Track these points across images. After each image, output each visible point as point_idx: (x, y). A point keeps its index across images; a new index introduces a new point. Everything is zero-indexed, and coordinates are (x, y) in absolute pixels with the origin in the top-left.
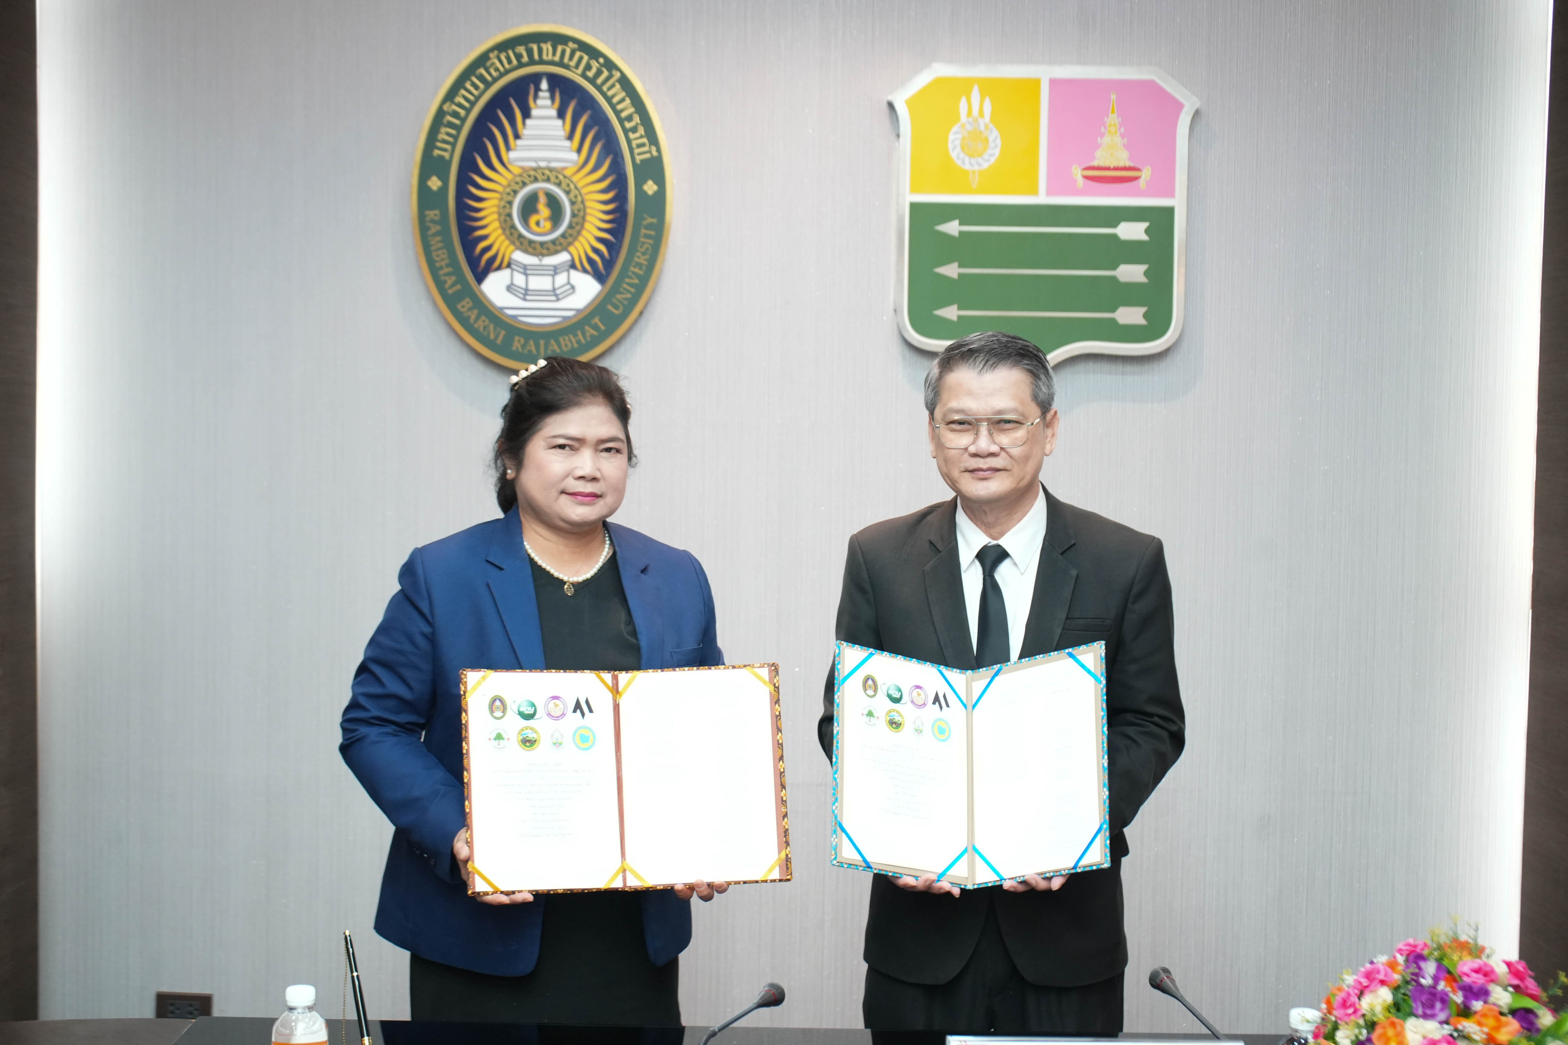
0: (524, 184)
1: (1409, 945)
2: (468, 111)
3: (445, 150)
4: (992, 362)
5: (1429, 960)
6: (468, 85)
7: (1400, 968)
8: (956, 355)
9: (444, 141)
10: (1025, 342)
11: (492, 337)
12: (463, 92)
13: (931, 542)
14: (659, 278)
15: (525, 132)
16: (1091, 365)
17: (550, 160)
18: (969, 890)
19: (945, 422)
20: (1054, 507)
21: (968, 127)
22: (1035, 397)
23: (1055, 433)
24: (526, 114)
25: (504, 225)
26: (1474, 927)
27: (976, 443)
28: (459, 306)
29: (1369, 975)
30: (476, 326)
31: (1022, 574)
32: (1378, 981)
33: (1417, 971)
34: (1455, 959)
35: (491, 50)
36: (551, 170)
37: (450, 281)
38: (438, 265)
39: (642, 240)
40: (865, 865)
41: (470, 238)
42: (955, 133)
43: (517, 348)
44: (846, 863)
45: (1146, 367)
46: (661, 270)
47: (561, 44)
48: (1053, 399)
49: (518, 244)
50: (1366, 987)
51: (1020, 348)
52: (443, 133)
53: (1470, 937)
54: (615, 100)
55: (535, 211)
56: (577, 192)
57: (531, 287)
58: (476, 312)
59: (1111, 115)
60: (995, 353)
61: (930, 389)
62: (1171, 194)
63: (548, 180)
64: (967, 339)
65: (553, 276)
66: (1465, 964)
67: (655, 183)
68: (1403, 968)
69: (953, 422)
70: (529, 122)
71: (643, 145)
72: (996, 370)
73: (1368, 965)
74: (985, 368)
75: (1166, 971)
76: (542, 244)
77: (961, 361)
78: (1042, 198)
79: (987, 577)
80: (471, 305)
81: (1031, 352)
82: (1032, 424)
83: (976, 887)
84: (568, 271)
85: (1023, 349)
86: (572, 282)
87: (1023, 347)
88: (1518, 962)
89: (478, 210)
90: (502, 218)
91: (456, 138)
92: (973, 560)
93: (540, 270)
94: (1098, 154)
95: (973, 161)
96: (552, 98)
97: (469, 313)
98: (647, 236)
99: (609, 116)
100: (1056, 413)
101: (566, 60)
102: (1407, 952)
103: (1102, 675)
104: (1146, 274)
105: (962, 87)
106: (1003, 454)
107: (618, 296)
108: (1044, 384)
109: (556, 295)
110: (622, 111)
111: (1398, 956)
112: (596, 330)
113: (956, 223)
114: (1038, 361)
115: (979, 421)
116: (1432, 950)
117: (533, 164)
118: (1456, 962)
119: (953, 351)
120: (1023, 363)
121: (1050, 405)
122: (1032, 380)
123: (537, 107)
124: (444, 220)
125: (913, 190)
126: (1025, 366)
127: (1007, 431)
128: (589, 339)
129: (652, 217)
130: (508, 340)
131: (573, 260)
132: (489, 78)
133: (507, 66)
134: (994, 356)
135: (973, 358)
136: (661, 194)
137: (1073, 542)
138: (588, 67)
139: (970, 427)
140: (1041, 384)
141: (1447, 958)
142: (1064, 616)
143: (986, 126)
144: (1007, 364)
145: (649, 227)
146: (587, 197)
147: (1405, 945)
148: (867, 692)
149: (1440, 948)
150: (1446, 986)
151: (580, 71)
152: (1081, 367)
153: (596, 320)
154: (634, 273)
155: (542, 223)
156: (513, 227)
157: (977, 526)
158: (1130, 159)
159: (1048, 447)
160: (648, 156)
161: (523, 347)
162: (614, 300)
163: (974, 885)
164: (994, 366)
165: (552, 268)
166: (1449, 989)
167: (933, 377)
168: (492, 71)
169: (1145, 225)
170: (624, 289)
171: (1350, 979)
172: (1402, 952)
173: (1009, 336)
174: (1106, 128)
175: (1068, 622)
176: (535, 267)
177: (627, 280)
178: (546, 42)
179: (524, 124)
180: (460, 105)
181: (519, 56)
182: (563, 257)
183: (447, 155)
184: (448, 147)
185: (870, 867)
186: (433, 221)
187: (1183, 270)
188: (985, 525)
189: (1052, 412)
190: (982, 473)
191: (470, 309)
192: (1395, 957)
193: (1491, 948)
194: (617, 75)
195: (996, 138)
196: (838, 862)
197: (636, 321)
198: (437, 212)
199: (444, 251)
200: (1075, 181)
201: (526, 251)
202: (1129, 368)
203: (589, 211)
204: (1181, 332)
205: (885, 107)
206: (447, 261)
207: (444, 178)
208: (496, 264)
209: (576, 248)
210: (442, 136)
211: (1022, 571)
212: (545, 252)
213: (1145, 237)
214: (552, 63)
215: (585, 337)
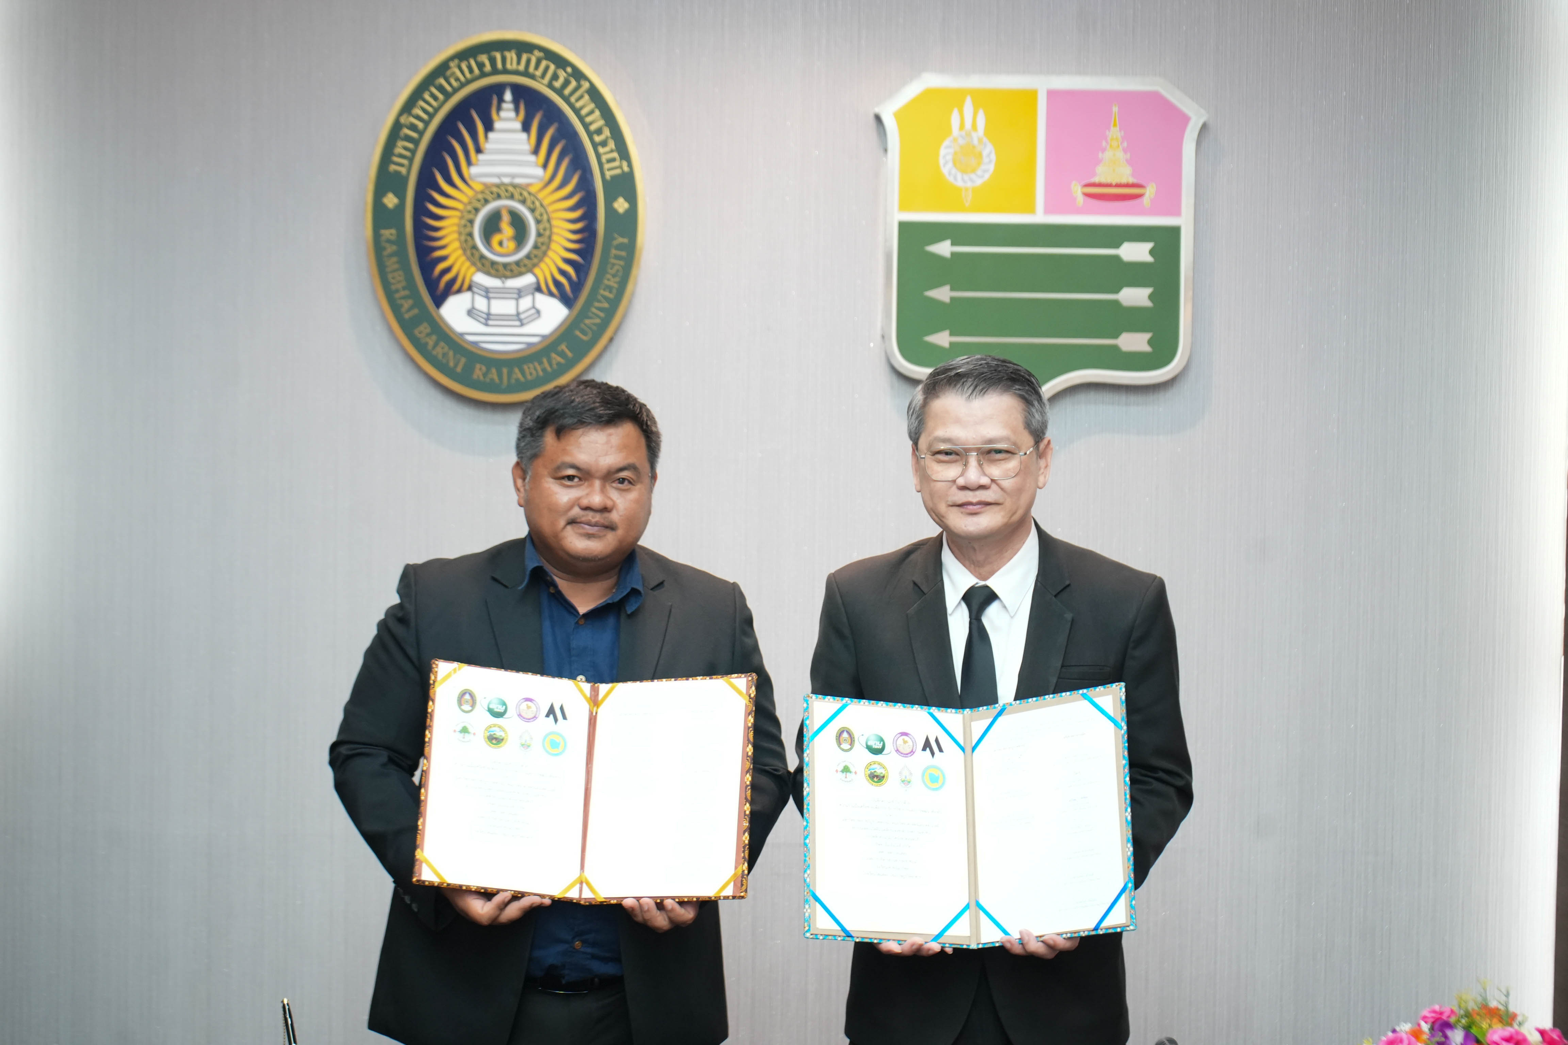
0: (486, 201)
1: (1434, 1012)
2: (427, 124)
3: (402, 165)
4: (981, 388)
5: (1456, 1029)
6: (427, 96)
7: (1425, 1037)
8: (942, 380)
9: (401, 156)
10: (1015, 366)
11: (451, 364)
12: (421, 103)
13: (915, 584)
14: (630, 302)
15: (487, 146)
16: (1092, 395)
17: (513, 176)
18: (973, 950)
19: (931, 452)
21: (961, 141)
22: (1028, 425)
23: (1049, 464)
24: (489, 127)
25: (465, 245)
26: (1505, 993)
27: (965, 475)
28: (416, 332)
30: (434, 353)
31: (1012, 617)
33: (1443, 1039)
34: (1484, 1026)
35: (452, 58)
36: (515, 186)
37: (407, 304)
38: (393, 288)
39: (613, 261)
40: (845, 935)
41: (428, 259)
42: (947, 147)
43: (478, 376)
44: (822, 935)
45: (1151, 398)
46: (633, 294)
47: (526, 52)
48: (1046, 427)
49: (479, 265)
51: (1011, 372)
52: (400, 147)
53: (1500, 1003)
54: (583, 112)
55: (498, 230)
56: (542, 210)
57: (494, 311)
58: (434, 337)
59: (1112, 128)
60: (984, 378)
61: (914, 416)
62: (1177, 213)
63: (512, 197)
64: (953, 363)
65: (517, 299)
66: (1495, 1032)
67: (626, 200)
68: (1428, 1037)
69: (940, 452)
70: (491, 135)
71: (613, 160)
72: (986, 396)
73: (1390, 1034)
74: (974, 394)
76: (505, 266)
77: (948, 386)
78: (1039, 217)
79: (974, 621)
80: (428, 330)
81: (1023, 377)
82: (1025, 454)
83: (980, 946)
84: (533, 294)
85: (1015, 374)
86: (538, 306)
87: (1014, 371)
88: (1552, 1030)
89: (437, 229)
90: (463, 238)
91: (413, 152)
92: (960, 603)
93: (503, 293)
94: (1100, 169)
95: (966, 177)
96: (517, 110)
97: (428, 340)
98: (617, 257)
99: (577, 130)
100: (1049, 442)
101: (531, 69)
102: (1432, 1020)
104: (1151, 297)
105: (955, 98)
106: (994, 486)
107: (587, 321)
108: (1037, 411)
109: (520, 320)
110: (591, 123)
111: (1423, 1024)
112: (562, 358)
113: (948, 243)
114: (1031, 387)
115: (967, 450)
116: (1459, 1018)
117: (496, 180)
118: (1485, 1030)
119: (939, 376)
120: (1014, 388)
121: (1044, 434)
122: (1024, 407)
123: (500, 119)
124: (401, 240)
125: (902, 208)
126: (1016, 391)
127: (999, 462)
128: (555, 366)
129: (623, 237)
130: (469, 369)
131: (538, 283)
132: (449, 88)
133: (468, 75)
134: (983, 381)
135: (961, 383)
136: (632, 213)
137: (1067, 583)
138: (555, 77)
139: (958, 457)
140: (1034, 410)
141: (1476, 1026)
142: (1059, 664)
143: (980, 140)
144: (998, 389)
145: (620, 247)
146: (554, 216)
147: (1430, 1012)
148: (842, 746)
149: (1468, 1015)
151: (546, 80)
152: (1082, 397)
153: (563, 347)
154: (604, 297)
155: (505, 243)
156: (475, 247)
157: (964, 566)
158: (1133, 175)
159: (1041, 479)
160: (618, 171)
161: (485, 375)
162: (582, 326)
163: (978, 944)
164: (984, 392)
165: (516, 291)
167: (917, 404)
168: (452, 81)
169: (1149, 246)
170: (593, 313)
172: (1426, 1020)
173: (998, 360)
174: (1107, 142)
175: (1063, 670)
176: (498, 290)
177: (597, 304)
178: (509, 50)
179: (486, 137)
180: (418, 118)
181: (481, 66)
182: (528, 279)
183: (403, 171)
184: (405, 162)
185: (851, 936)
186: (389, 241)
187: (1190, 293)
188: (974, 563)
189: (1045, 442)
190: (971, 507)
191: (428, 335)
192: (1419, 1025)
193: (1523, 1015)
194: (586, 85)
195: (990, 153)
196: (812, 934)
197: (606, 348)
198: (393, 231)
199: (401, 273)
200: (1074, 199)
201: (488, 273)
202: (1133, 398)
203: (555, 230)
204: (1188, 360)
205: (872, 120)
206: (404, 284)
207: (401, 195)
208: (456, 286)
209: (542, 270)
210: (399, 150)
211: (1012, 615)
212: (508, 273)
213: (1149, 259)
214: (516, 73)
215: (551, 365)
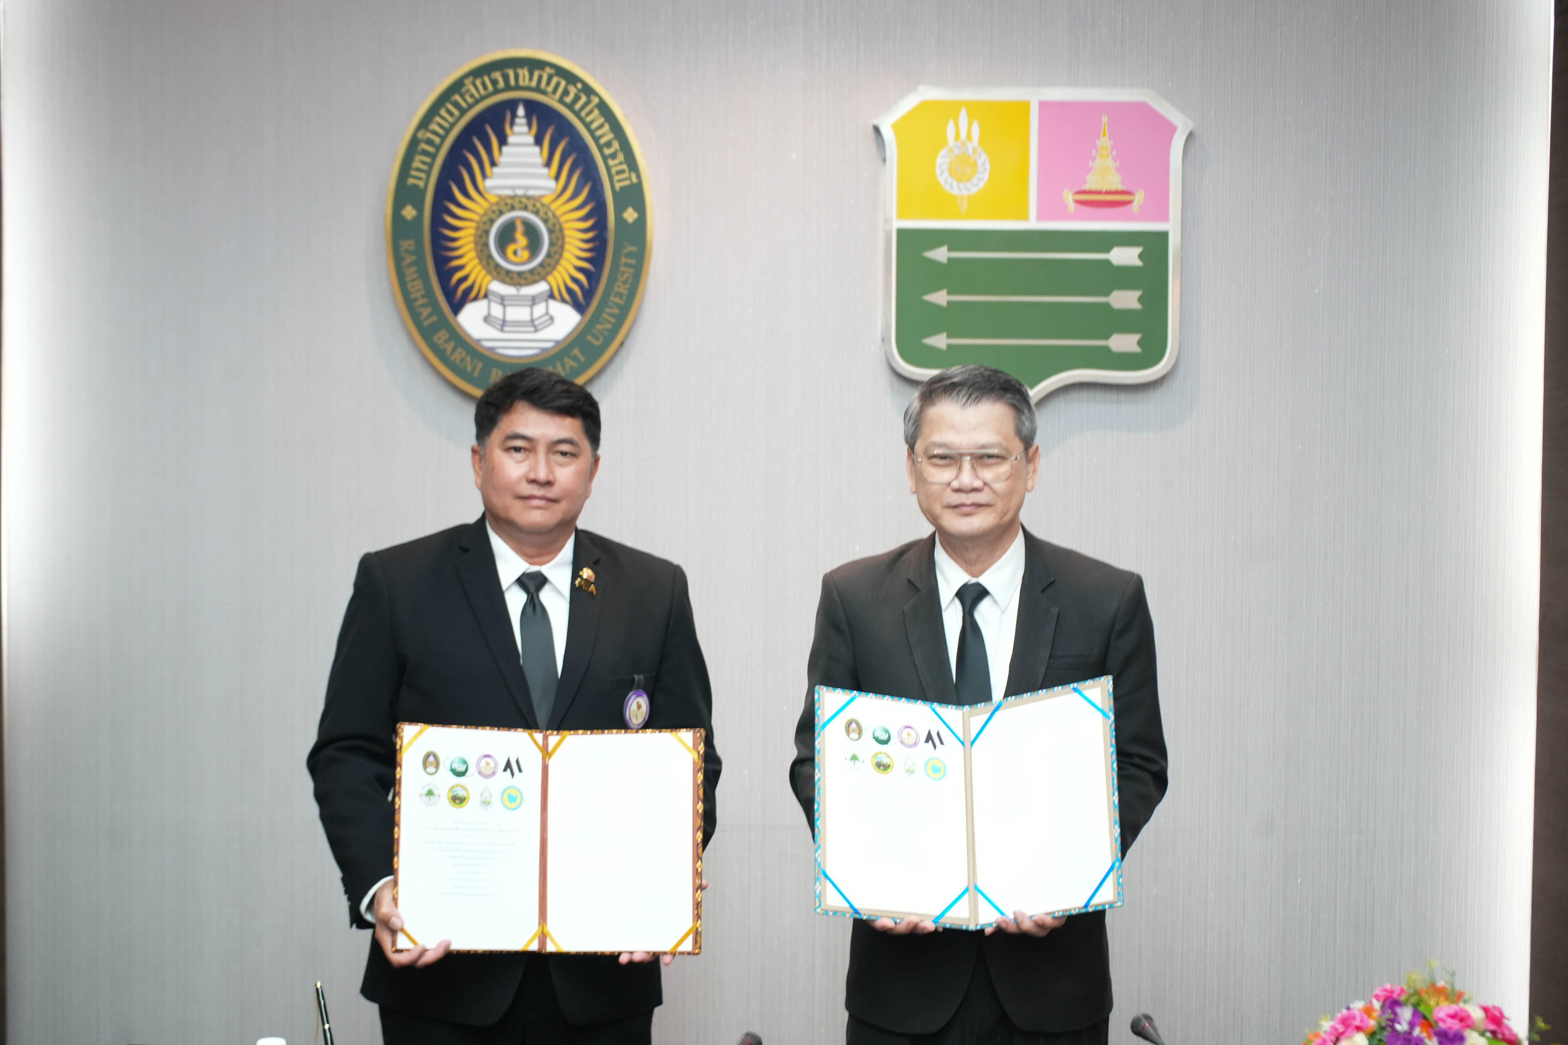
0: (501, 213)
1: (1385, 990)
2: (443, 138)
3: (419, 178)
4: (975, 396)
5: (1406, 1006)
6: (443, 112)
7: (1376, 1014)
8: (938, 388)
9: (419, 170)
10: (1007, 376)
11: (469, 369)
12: (438, 119)
13: (910, 582)
14: (640, 308)
15: (501, 160)
16: (1085, 394)
17: (527, 188)
18: (972, 931)
19: (926, 456)
20: (1033, 545)
21: (957, 151)
22: (1018, 432)
23: (1037, 469)
24: (503, 141)
25: (480, 255)
26: (1451, 973)
27: (959, 478)
28: (435, 338)
29: (1345, 1022)
30: (453, 358)
31: (1003, 612)
32: (1353, 1027)
33: (1392, 1016)
34: (1432, 1004)
35: (467, 76)
36: (529, 198)
37: (426, 312)
38: (413, 296)
39: (622, 269)
40: (849, 910)
41: (446, 268)
42: (943, 157)
43: (494, 380)
45: (1141, 396)
46: (642, 300)
47: (538, 69)
49: (494, 273)
50: (1343, 1033)
51: (1002, 383)
52: (418, 162)
53: (1447, 982)
54: (594, 126)
55: (513, 240)
56: (555, 221)
57: (508, 318)
58: (452, 344)
59: (1102, 138)
60: (978, 388)
61: (911, 422)
62: (1165, 218)
63: (525, 208)
64: (948, 372)
65: (532, 306)
66: (1441, 1009)
67: (635, 210)
68: (1379, 1014)
69: (935, 456)
70: (505, 149)
71: (622, 172)
72: (980, 403)
73: (1345, 1011)
74: (969, 401)
75: (1148, 1018)
76: (520, 274)
77: (943, 395)
78: (1033, 223)
79: (967, 616)
80: (447, 337)
81: (1013, 387)
82: (1016, 459)
83: (979, 927)
84: (547, 301)
85: (1006, 383)
86: (551, 312)
87: (1005, 381)
89: (454, 240)
90: (479, 248)
91: (431, 166)
92: (953, 599)
93: (518, 301)
94: (1090, 177)
95: (962, 186)
96: (529, 124)
97: (446, 346)
98: (627, 265)
99: (587, 143)
100: (1037, 448)
101: (543, 85)
102: (1384, 998)
103: (1110, 710)
104: (1140, 300)
105: (951, 109)
106: (986, 489)
107: (599, 327)
108: (1027, 419)
109: (535, 326)
110: (601, 137)
111: (1375, 1002)
112: (575, 362)
113: (944, 249)
114: (1021, 396)
115: (962, 455)
116: (1408, 996)
117: (510, 192)
118: (1433, 1007)
119: (936, 382)
120: (1006, 397)
121: (1033, 440)
122: (1015, 415)
123: (514, 133)
124: (418, 252)
125: (900, 216)
126: (1008, 400)
127: (990, 466)
129: (633, 245)
130: (485, 373)
131: (551, 290)
132: (464, 105)
133: (482, 92)
134: (977, 390)
135: (956, 392)
136: (641, 223)
137: (1052, 579)
138: (566, 92)
139: (952, 462)
140: (1024, 418)
141: (1424, 1004)
142: (1047, 655)
143: (975, 150)
144: (992, 397)
145: (629, 255)
146: (566, 226)
147: (1382, 991)
148: (850, 736)
149: (1417, 993)
150: (1421, 1032)
151: (557, 96)
152: (1074, 395)
153: (576, 351)
154: (614, 302)
155: (519, 252)
156: (490, 257)
157: (958, 563)
158: (1122, 182)
159: (1030, 483)
160: (627, 183)
162: (594, 331)
164: (978, 400)
165: (530, 298)
166: (1424, 1035)
167: (913, 410)
168: (468, 97)
169: (1138, 250)
170: (604, 319)
171: (1326, 1025)
172: (1378, 998)
173: (991, 370)
174: (1097, 151)
175: (1051, 661)
176: (512, 298)
177: (607, 310)
178: (522, 67)
179: (500, 150)
180: (435, 133)
181: (494, 82)
182: (541, 287)
183: (421, 184)
184: (423, 175)
186: (407, 251)
187: (1178, 295)
188: (966, 562)
189: (1034, 448)
190: (965, 509)
191: (447, 341)
192: (1371, 1003)
193: (1469, 994)
194: (596, 100)
195: (985, 162)
196: (821, 909)
197: (616, 352)
198: (412, 242)
199: (419, 282)
200: (1066, 206)
201: (503, 281)
202: (1123, 396)
203: (567, 240)
204: (1177, 360)
205: (871, 132)
206: (422, 292)
207: (419, 207)
208: (473, 294)
209: (556, 279)
210: (416, 164)
211: (1003, 610)
212: (522, 281)
213: (1138, 263)
214: (528, 89)
215: (564, 368)
